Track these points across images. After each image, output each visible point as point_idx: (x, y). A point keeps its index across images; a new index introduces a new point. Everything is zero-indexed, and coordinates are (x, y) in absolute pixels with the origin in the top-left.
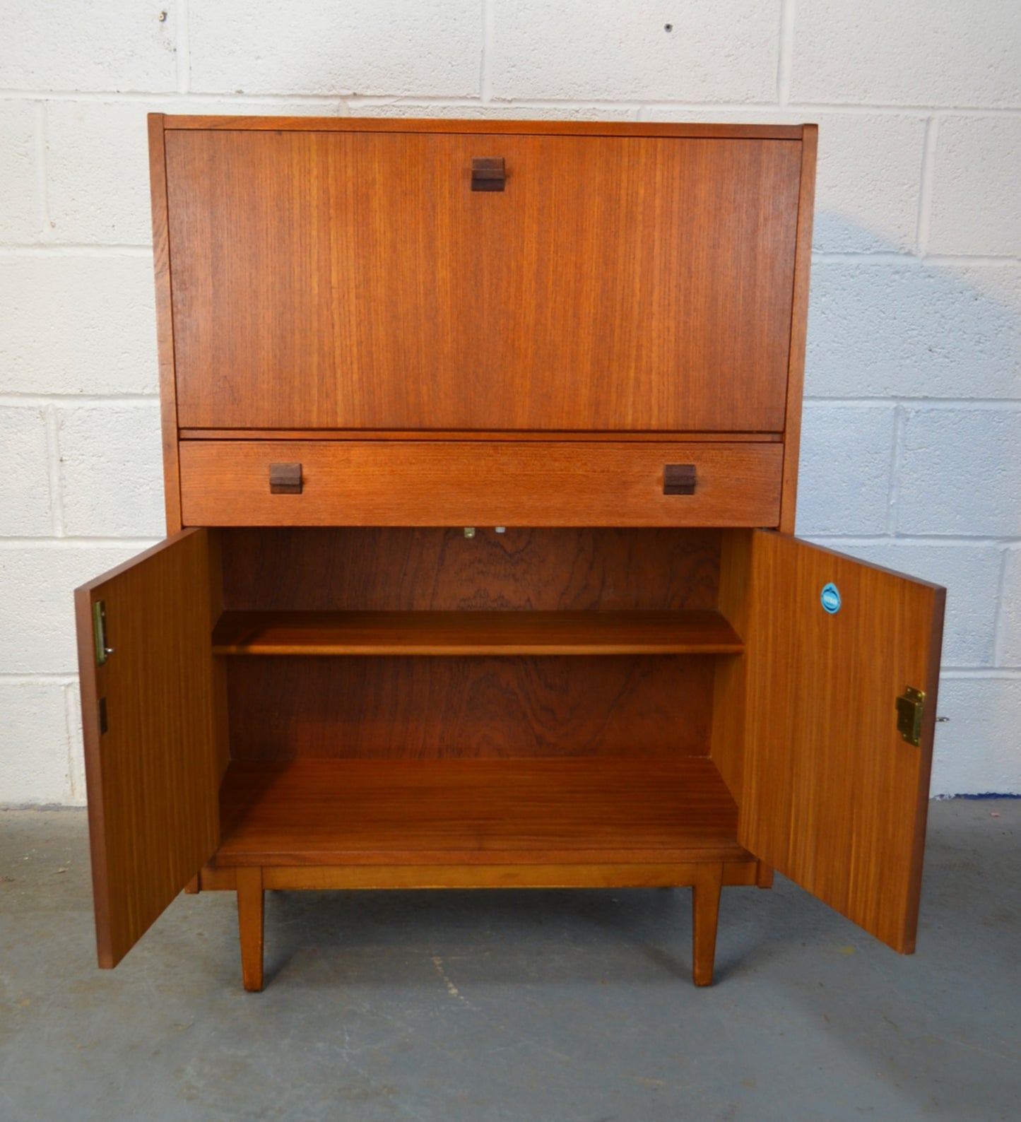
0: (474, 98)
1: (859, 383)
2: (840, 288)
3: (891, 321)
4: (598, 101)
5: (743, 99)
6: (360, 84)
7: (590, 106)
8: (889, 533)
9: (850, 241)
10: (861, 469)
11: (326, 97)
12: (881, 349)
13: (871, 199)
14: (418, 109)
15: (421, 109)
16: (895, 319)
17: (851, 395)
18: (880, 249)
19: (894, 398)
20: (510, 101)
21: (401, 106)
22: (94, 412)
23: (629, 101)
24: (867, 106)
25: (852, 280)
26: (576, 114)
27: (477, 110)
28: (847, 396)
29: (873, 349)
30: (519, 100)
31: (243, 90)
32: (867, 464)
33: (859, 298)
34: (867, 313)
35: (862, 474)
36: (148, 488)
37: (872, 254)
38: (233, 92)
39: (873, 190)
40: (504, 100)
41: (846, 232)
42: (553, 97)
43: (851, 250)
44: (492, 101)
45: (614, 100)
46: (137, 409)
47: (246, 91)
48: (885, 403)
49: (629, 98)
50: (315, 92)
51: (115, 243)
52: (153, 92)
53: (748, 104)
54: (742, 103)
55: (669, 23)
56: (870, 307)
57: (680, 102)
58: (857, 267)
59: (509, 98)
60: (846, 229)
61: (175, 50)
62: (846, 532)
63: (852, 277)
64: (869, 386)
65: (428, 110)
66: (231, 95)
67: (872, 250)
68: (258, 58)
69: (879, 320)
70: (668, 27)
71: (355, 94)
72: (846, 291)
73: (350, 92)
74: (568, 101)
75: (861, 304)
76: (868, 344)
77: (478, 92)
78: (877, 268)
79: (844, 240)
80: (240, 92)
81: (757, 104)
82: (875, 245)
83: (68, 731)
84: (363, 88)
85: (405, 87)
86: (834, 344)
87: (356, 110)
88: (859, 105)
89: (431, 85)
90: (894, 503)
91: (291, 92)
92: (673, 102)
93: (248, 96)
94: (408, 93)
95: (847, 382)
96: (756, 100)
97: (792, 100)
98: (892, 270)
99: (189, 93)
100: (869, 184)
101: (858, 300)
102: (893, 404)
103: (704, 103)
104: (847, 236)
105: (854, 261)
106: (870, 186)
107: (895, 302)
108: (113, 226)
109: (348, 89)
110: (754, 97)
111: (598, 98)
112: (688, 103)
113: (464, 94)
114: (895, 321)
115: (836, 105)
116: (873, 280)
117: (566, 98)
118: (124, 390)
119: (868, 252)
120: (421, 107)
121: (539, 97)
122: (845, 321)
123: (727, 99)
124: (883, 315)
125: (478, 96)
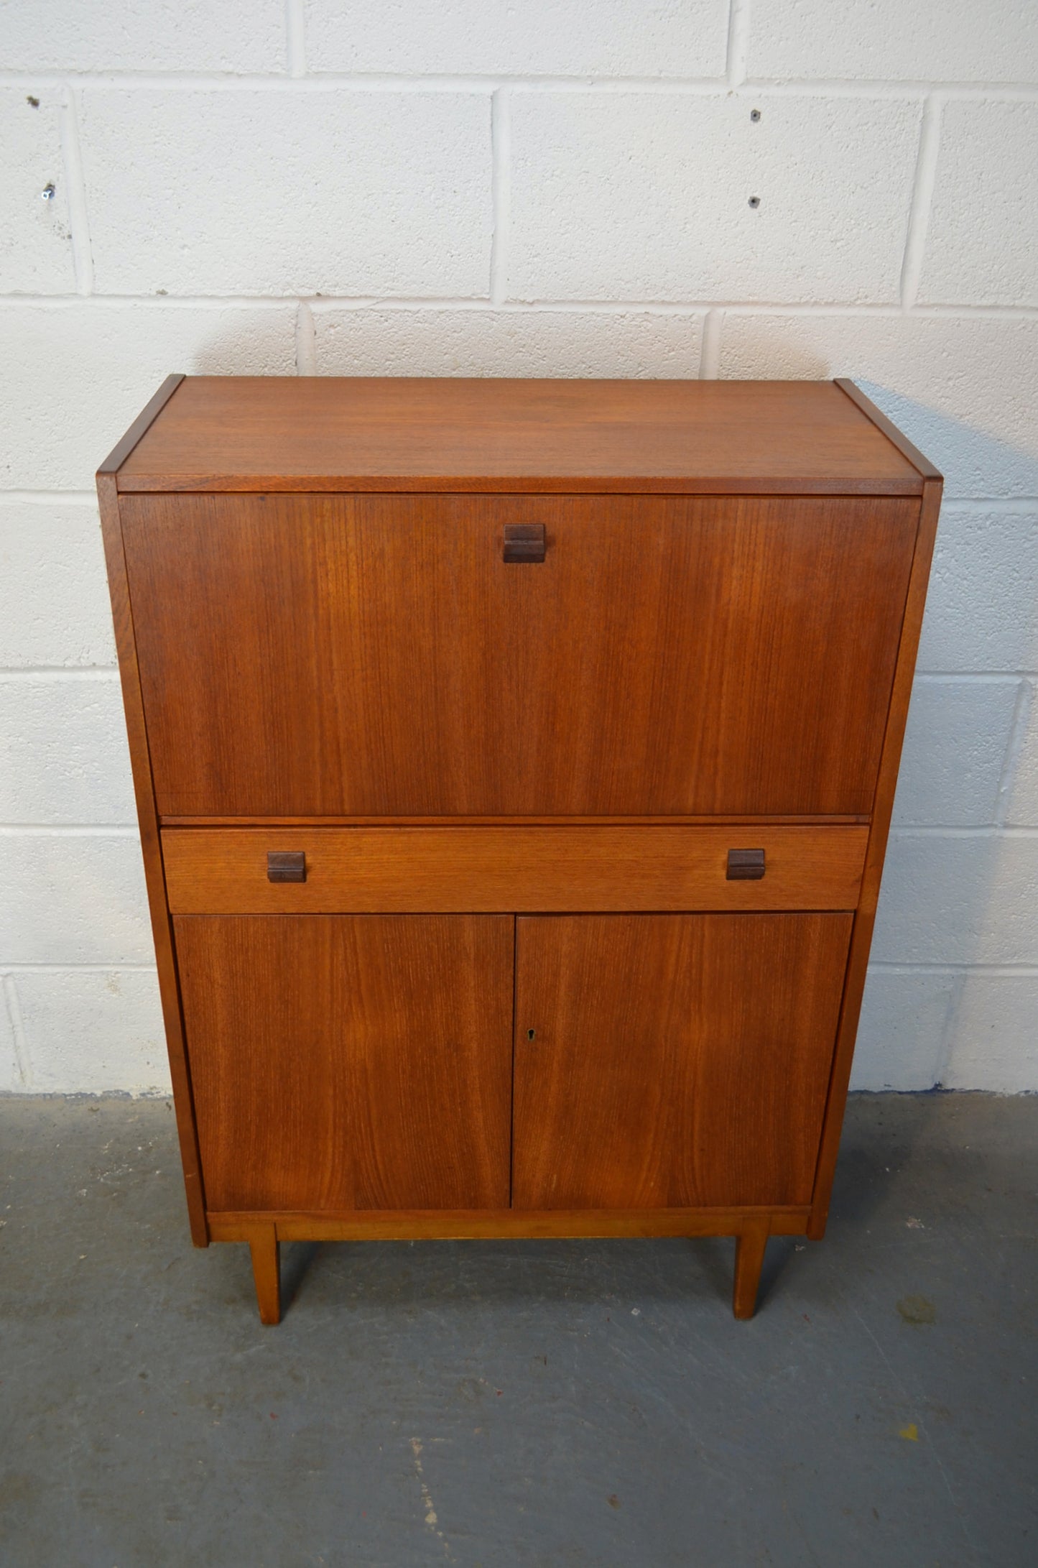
0: (482, 299)
1: (976, 656)
2: (963, 542)
3: (1025, 582)
4: (652, 302)
5: (852, 299)
6: (326, 282)
7: (641, 309)
8: (995, 823)
9: (982, 483)
10: (968, 753)
11: (281, 298)
12: (1009, 615)
13: (1016, 431)
14: (406, 314)
15: (410, 314)
16: (1031, 579)
17: (965, 668)
18: (1022, 493)
19: (1019, 673)
20: (532, 304)
21: (383, 310)
22: (6, 686)
23: (696, 303)
24: (1024, 308)
25: (979, 532)
26: (622, 320)
27: (487, 314)
28: (960, 670)
29: (999, 615)
30: (544, 302)
31: (167, 290)
32: (976, 747)
33: (986, 554)
34: (995, 572)
35: (970, 759)
36: (81, 771)
37: (1009, 499)
38: (154, 293)
39: (1020, 418)
40: (523, 302)
41: (978, 472)
42: (591, 298)
43: (983, 495)
44: (507, 302)
45: (674, 301)
46: (58, 683)
47: (170, 291)
48: (1006, 679)
49: (695, 299)
50: (264, 292)
51: (14, 487)
52: (44, 293)
53: (859, 305)
54: (851, 305)
55: (756, 195)
56: (1000, 564)
57: (765, 304)
58: (988, 517)
59: (530, 299)
60: (978, 469)
61: (70, 237)
62: (941, 822)
63: (980, 528)
64: (988, 658)
65: (419, 315)
66: (150, 296)
67: (1010, 495)
68: (184, 246)
69: (1011, 581)
70: (754, 202)
71: (319, 295)
72: (971, 546)
73: (313, 292)
74: (610, 302)
75: (989, 561)
76: (993, 609)
77: (488, 291)
78: (1015, 517)
79: (974, 482)
80: (163, 293)
81: (871, 305)
82: (1014, 488)
83: (11, 1020)
84: (329, 286)
85: (386, 285)
86: (949, 610)
87: (321, 315)
88: (1013, 307)
89: (422, 283)
90: (1005, 790)
91: (231, 293)
92: (755, 303)
93: (174, 297)
94: (391, 293)
95: (961, 654)
96: (869, 301)
97: (920, 301)
98: (1033, 521)
99: (93, 295)
100: (1015, 411)
101: (985, 556)
102: (1017, 680)
103: (798, 305)
104: (978, 477)
105: (984, 508)
106: (1016, 413)
107: (1033, 559)
108: (8, 467)
109: (310, 288)
110: (866, 297)
111: (651, 298)
112: (777, 304)
113: (469, 295)
114: (1031, 582)
115: (980, 308)
116: (1007, 533)
117: (608, 299)
118: (41, 663)
119: (1005, 497)
120: (410, 312)
121: (571, 297)
122: (965, 582)
123: (831, 300)
124: (1016, 574)
125: (487, 297)
